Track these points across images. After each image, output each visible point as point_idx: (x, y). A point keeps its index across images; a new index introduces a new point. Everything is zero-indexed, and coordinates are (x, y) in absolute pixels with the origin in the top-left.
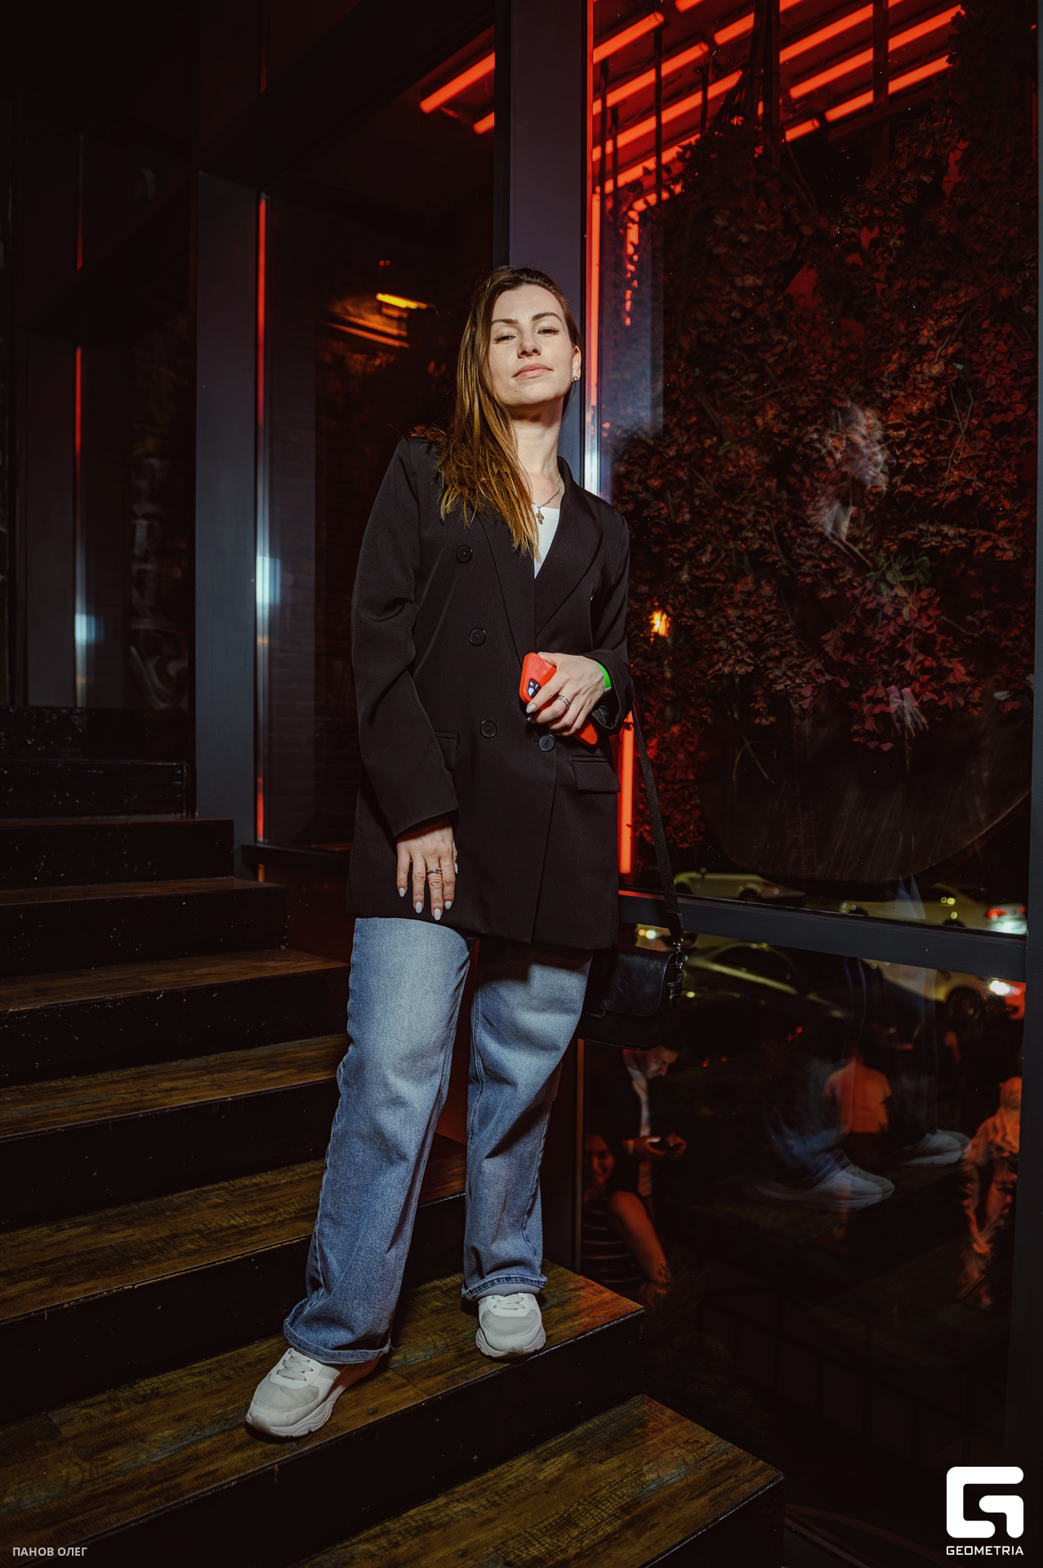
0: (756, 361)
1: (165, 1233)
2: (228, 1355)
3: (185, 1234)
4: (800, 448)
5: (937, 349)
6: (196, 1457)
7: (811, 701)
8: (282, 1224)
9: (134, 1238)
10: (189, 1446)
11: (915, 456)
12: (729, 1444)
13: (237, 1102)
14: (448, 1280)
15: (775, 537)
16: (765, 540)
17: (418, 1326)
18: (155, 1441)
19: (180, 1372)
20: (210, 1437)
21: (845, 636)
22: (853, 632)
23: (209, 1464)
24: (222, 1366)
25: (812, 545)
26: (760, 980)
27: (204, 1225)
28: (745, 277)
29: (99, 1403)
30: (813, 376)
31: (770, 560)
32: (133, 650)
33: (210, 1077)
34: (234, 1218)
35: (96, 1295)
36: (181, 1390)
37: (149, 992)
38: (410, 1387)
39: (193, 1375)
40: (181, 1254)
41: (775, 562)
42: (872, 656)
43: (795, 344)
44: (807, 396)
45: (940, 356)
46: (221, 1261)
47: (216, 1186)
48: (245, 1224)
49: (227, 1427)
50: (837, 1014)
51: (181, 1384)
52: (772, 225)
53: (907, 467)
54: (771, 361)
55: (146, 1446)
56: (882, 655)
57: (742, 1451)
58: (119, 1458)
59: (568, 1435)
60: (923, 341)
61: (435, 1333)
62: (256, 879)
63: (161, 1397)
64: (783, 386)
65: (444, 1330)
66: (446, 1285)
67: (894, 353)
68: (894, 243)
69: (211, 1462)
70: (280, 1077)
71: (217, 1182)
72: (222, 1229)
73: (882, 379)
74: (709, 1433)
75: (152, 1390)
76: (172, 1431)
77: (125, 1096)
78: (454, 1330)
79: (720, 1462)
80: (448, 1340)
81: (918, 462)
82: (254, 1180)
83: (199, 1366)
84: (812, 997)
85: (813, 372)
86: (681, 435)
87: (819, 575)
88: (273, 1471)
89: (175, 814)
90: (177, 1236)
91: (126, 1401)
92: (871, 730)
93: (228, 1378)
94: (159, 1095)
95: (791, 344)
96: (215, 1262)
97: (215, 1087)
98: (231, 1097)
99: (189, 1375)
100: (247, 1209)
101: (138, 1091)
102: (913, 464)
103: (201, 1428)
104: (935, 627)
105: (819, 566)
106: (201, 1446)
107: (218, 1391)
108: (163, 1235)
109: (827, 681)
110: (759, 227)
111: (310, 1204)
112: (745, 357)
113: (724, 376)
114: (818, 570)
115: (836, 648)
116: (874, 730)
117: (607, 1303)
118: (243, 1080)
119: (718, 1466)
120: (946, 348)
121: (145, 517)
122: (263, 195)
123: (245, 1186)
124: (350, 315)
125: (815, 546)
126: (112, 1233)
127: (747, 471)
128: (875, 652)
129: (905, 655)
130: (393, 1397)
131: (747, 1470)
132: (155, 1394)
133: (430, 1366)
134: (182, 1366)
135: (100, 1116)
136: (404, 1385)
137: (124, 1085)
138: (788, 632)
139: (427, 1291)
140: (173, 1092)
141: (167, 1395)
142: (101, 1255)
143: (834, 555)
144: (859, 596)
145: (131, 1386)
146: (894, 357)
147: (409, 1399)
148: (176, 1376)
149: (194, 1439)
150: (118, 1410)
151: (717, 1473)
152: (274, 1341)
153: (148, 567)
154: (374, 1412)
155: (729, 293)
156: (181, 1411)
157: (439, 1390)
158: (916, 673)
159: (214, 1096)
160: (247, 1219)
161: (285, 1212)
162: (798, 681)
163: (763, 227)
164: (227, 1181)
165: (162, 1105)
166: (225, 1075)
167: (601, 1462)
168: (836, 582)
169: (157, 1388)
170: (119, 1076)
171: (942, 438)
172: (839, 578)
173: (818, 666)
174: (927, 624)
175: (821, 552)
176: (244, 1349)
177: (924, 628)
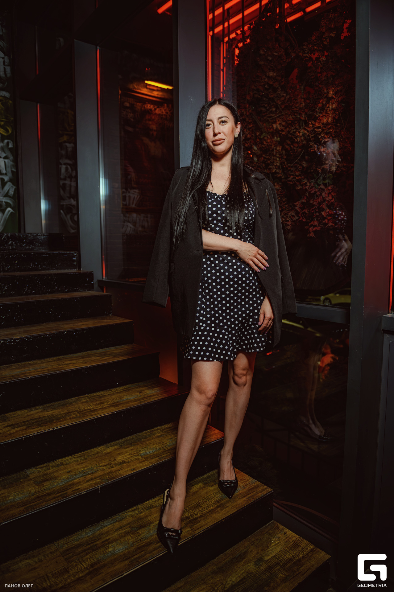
0: (274, 103)
1: (66, 411)
2: (87, 451)
3: (72, 412)
4: (289, 135)
5: (335, 98)
6: (73, 484)
7: (291, 226)
8: (105, 408)
9: (55, 413)
10: (71, 481)
11: (325, 138)
12: (256, 480)
13: (91, 368)
14: (163, 426)
15: (281, 168)
16: (277, 169)
17: (151, 442)
18: (60, 479)
19: (70, 457)
20: (78, 478)
21: (302, 203)
22: (306, 202)
23: (77, 487)
24: (85, 455)
25: (293, 170)
26: (291, 323)
27: (79, 409)
28: (270, 73)
29: (43, 467)
30: (294, 109)
31: (279, 176)
32: (62, 211)
33: (83, 359)
34: (89, 406)
35: (41, 432)
36: (70, 463)
37: (62, 331)
38: (146, 461)
39: (75, 458)
40: (70, 418)
41: (280, 177)
42: (313, 210)
43: (289, 97)
44: (292, 116)
45: (336, 101)
46: (83, 420)
47: (84, 396)
48: (93, 408)
49: (84, 474)
50: (318, 335)
51: (70, 461)
52: (280, 53)
53: (323, 142)
54: (280, 103)
55: (57, 481)
56: (316, 210)
57: (260, 482)
58: (48, 484)
59: (202, 477)
60: (330, 96)
61: (156, 444)
62: (103, 292)
63: (63, 465)
64: (284, 112)
65: (159, 443)
66: (162, 428)
67: (321, 100)
68: (322, 59)
69: (78, 486)
70: (107, 359)
71: (85, 394)
72: (85, 410)
73: (316, 110)
74: (249, 477)
75: (61, 463)
76: (66, 476)
77: (53, 366)
78: (163, 443)
79: (252, 486)
80: (161, 446)
81: (327, 140)
82: (97, 394)
83: (76, 455)
84: (309, 329)
85: (294, 107)
86: (247, 131)
87: (295, 181)
88: (98, 489)
89: (74, 269)
90: (70, 412)
91: (52, 466)
92: (312, 236)
93: (86, 459)
94: (65, 366)
95: (287, 97)
96: (81, 421)
97: (84, 363)
98: (89, 366)
99: (73, 458)
100: (94, 403)
101: (58, 365)
102: (325, 141)
103: (76, 475)
104: (334, 199)
105: (295, 178)
106: (75, 481)
107: (82, 463)
108: (65, 412)
109: (296, 219)
110: (275, 54)
111: (115, 402)
112: (271, 102)
113: (263, 109)
114: (295, 179)
115: (300, 208)
116: (313, 237)
117: (216, 434)
118: (94, 360)
119: (251, 488)
120: (338, 98)
121: (65, 164)
122: (98, 47)
123: (94, 396)
124: (136, 89)
125: (294, 171)
126: (48, 412)
127: (271, 144)
128: (313, 208)
129: (323, 210)
130: (140, 465)
131: (261, 489)
132: (62, 464)
133: (154, 455)
134: (71, 455)
135: (44, 373)
136: (144, 461)
137: (53, 363)
138: (284, 202)
139: (155, 430)
140: (69, 365)
141: (65, 464)
142: (43, 419)
143: (300, 174)
144: (308, 189)
145: (54, 462)
146: (321, 101)
147: (145, 465)
148: (69, 458)
149: (73, 478)
150: (49, 469)
151: (250, 490)
152: (102, 447)
153: (66, 182)
154: (134, 470)
155: (264, 79)
156: (69, 470)
157: (156, 463)
158: (326, 216)
159: (83, 366)
160: (94, 407)
161: (107, 404)
162: (287, 219)
163: (277, 54)
164: (88, 394)
165: (65, 369)
166: (88, 359)
167: (212, 486)
168: (302, 183)
169: (62, 462)
170: (52, 359)
171: (338, 131)
172: (302, 182)
173: (293, 214)
174: (330, 198)
175: (296, 173)
176: (92, 449)
177: (329, 200)
